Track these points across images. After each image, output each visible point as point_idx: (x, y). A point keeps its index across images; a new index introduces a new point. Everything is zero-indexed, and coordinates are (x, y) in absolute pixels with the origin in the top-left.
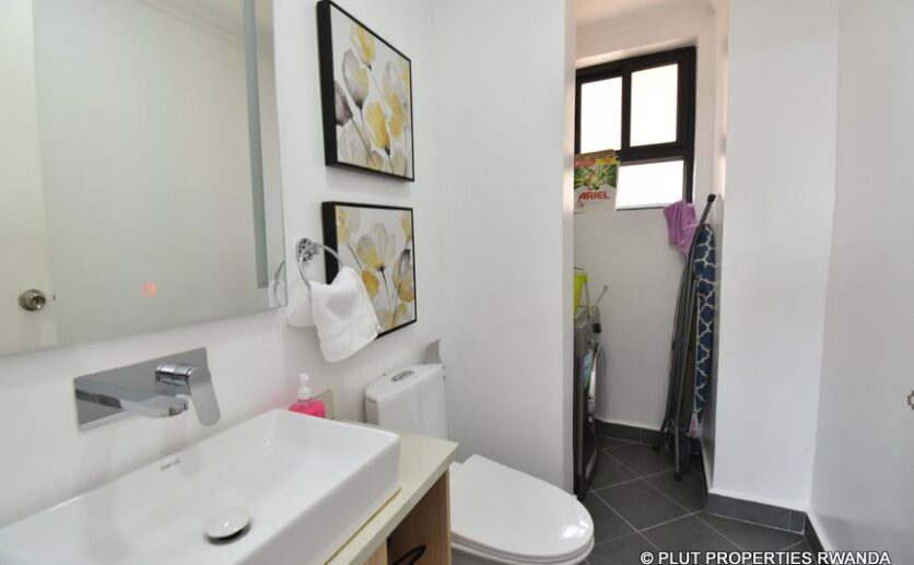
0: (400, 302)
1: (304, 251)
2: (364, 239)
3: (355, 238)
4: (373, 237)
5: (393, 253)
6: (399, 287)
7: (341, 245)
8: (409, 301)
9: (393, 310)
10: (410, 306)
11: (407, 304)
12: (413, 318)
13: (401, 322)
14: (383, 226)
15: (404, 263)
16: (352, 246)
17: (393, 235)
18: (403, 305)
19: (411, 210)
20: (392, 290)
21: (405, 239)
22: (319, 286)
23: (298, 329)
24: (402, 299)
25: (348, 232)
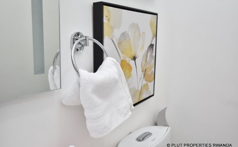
0: (145, 82)
1: (77, 42)
2: (124, 34)
3: (117, 34)
4: (130, 34)
5: (143, 47)
6: (145, 71)
7: (106, 39)
8: (151, 82)
9: (140, 89)
10: (151, 85)
11: (149, 84)
12: (152, 94)
13: (144, 97)
14: (137, 25)
15: (149, 54)
16: (114, 40)
17: (144, 33)
18: (147, 84)
19: (156, 14)
20: (140, 74)
21: (151, 36)
22: (86, 74)
23: (69, 107)
24: (146, 80)
25: (112, 28)
